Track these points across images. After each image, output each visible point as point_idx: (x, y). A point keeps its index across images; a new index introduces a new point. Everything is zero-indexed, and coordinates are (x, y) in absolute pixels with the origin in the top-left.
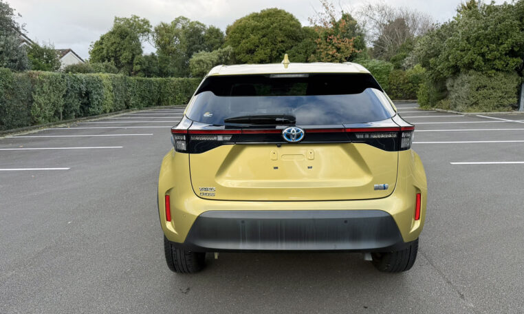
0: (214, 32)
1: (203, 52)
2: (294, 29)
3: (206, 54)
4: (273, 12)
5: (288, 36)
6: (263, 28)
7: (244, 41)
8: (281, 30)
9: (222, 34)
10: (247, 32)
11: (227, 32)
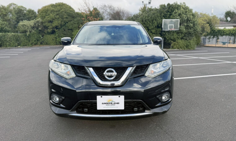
0: (31, 12)
1: (26, 21)
2: (72, 12)
3: (27, 22)
4: (61, 4)
5: (69, 16)
6: (57, 11)
7: (47, 17)
8: (65, 12)
9: (35, 13)
10: (49, 12)
11: (38, 12)
